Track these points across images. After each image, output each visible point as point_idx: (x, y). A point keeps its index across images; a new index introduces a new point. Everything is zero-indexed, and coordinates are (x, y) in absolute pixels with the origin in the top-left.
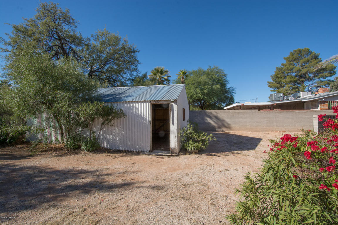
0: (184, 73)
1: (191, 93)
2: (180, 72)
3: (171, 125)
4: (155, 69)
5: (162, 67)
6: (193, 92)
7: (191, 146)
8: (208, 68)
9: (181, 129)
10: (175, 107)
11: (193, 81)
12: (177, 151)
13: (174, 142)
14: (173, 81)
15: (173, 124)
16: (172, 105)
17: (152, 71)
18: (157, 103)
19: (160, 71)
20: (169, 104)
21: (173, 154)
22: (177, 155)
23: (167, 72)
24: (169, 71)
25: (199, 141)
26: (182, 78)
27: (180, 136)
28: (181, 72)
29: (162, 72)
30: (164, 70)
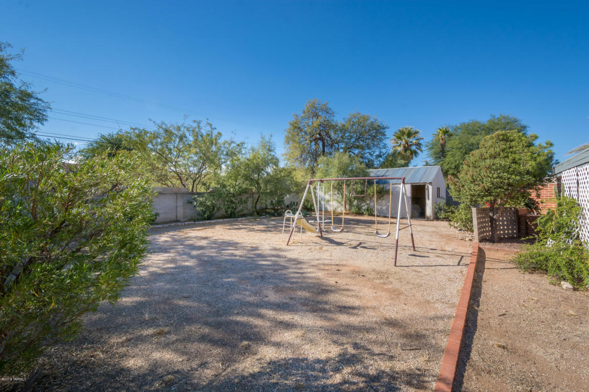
0: (446, 132)
1: (456, 161)
2: (439, 131)
3: (427, 200)
4: (400, 131)
5: (410, 128)
6: (459, 160)
7: (442, 215)
8: (489, 118)
9: (434, 202)
10: (430, 187)
11: (459, 143)
12: (432, 218)
13: (429, 211)
14: (426, 144)
15: (428, 199)
16: (428, 186)
17: (395, 133)
18: (416, 184)
19: (406, 133)
20: (425, 185)
21: (428, 219)
22: (432, 220)
23: (416, 133)
24: (421, 131)
25: (449, 212)
26: (442, 139)
27: (434, 208)
28: (441, 130)
29: (409, 135)
30: (413, 130)
